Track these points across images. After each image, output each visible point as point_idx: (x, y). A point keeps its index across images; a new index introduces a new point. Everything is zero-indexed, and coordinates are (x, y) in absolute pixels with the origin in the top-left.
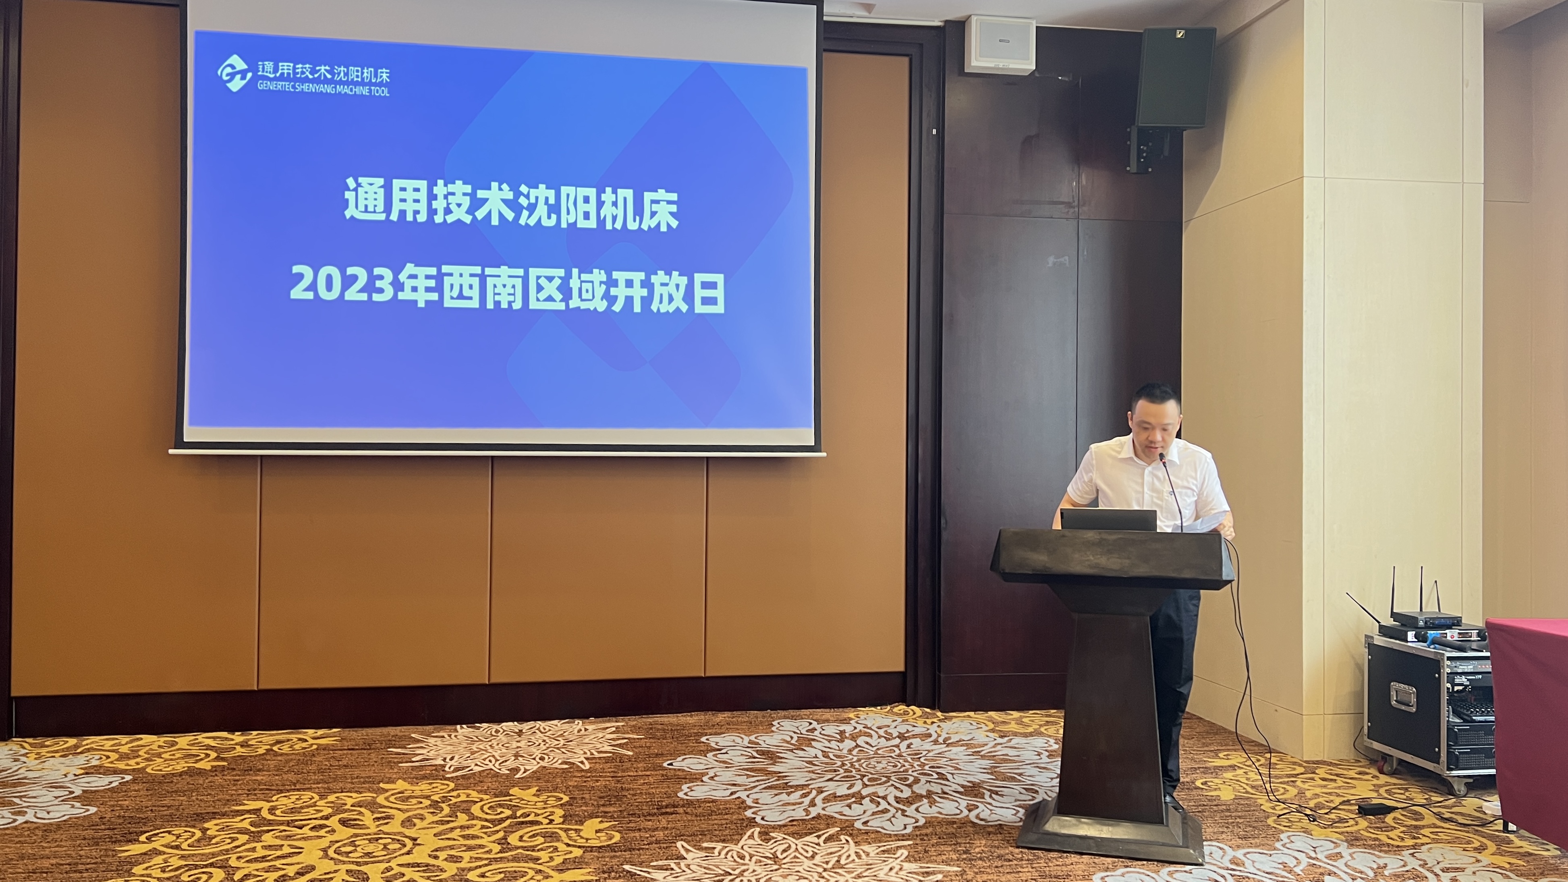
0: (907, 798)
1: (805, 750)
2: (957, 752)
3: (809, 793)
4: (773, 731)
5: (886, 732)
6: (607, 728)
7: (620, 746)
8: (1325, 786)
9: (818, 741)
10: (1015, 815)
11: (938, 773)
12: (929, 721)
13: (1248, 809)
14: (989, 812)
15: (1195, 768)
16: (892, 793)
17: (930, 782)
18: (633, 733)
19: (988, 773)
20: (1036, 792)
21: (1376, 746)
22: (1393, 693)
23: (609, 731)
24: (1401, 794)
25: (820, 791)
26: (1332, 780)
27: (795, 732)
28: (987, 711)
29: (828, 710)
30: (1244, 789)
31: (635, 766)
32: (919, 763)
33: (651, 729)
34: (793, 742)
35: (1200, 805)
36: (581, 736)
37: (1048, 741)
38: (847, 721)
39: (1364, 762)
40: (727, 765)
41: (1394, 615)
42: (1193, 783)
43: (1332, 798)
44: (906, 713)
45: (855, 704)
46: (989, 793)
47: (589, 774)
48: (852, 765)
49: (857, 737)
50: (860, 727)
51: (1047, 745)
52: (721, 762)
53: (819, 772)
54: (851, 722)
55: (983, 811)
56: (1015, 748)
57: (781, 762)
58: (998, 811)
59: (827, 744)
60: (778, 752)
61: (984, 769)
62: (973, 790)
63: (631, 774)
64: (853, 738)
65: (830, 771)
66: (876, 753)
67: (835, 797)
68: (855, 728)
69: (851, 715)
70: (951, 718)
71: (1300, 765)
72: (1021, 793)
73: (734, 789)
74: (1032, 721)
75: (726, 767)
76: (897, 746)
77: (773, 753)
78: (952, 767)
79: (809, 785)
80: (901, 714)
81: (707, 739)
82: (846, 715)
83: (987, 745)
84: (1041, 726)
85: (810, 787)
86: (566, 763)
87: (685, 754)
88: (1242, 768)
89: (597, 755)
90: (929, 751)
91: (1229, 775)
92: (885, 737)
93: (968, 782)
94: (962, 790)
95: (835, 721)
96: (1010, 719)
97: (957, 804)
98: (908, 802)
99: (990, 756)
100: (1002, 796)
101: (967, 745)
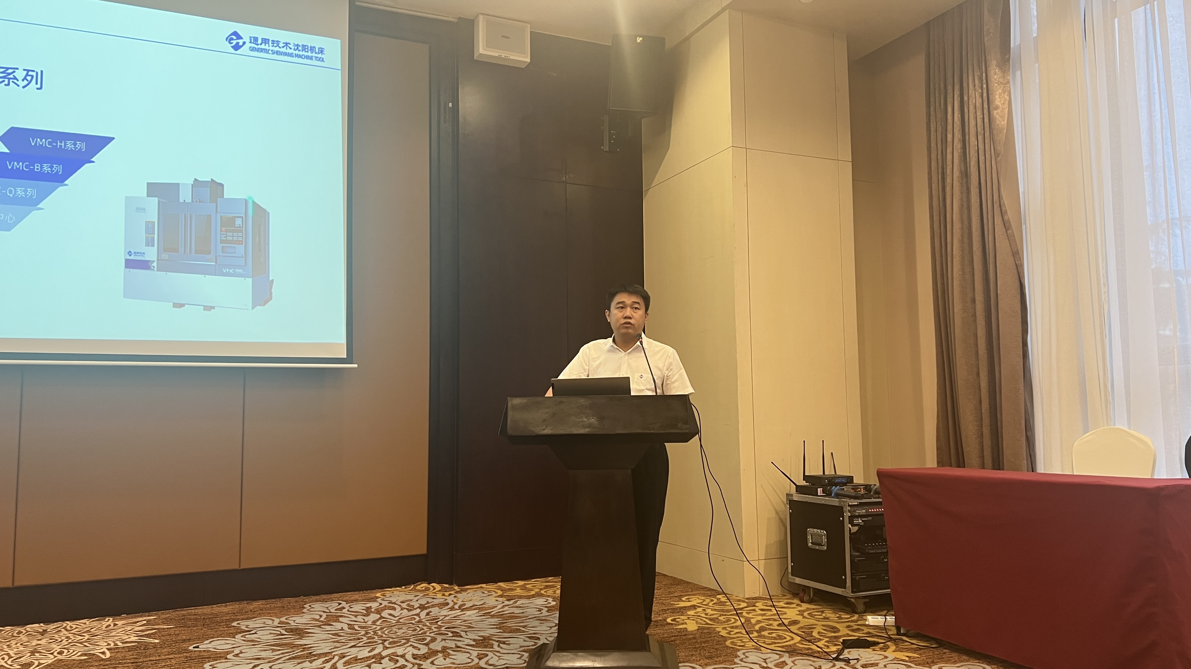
0: (424, 654)
1: (332, 625)
2: (471, 615)
3: (331, 659)
4: (304, 613)
5: (408, 605)
6: (138, 622)
7: (147, 636)
8: (764, 615)
9: (345, 617)
10: (520, 658)
11: (452, 632)
12: (447, 594)
13: (710, 636)
14: (497, 658)
15: (665, 610)
16: (410, 652)
17: (445, 640)
18: (163, 623)
19: (497, 628)
20: (538, 639)
21: (798, 580)
22: (809, 537)
23: (138, 624)
24: (820, 615)
25: (342, 656)
26: (768, 610)
27: (324, 612)
28: (496, 582)
29: (357, 593)
30: (704, 621)
31: (159, 651)
32: (436, 626)
33: (183, 619)
34: (322, 619)
35: (672, 636)
36: (107, 631)
37: (548, 600)
38: (374, 599)
39: (788, 596)
40: (254, 643)
41: (806, 478)
42: (665, 620)
43: (771, 622)
44: (427, 589)
45: (382, 586)
46: (498, 643)
47: (109, 662)
48: (375, 633)
49: (382, 610)
50: (385, 603)
51: (546, 603)
52: (248, 641)
53: (343, 641)
54: (377, 600)
55: (492, 658)
56: (520, 607)
57: (308, 636)
58: (506, 657)
59: (355, 619)
60: (306, 629)
61: (494, 625)
62: (484, 642)
63: (154, 658)
64: (378, 611)
65: (354, 639)
66: (398, 621)
67: (357, 660)
68: (381, 604)
69: (378, 595)
70: (467, 590)
71: (744, 602)
72: (525, 641)
73: (258, 662)
74: (534, 586)
75: (253, 645)
76: (418, 615)
77: (301, 630)
78: (465, 626)
79: (332, 652)
80: (423, 591)
81: (238, 624)
82: (373, 595)
83: (496, 607)
84: (541, 589)
85: (333, 654)
86: (85, 655)
87: (213, 638)
88: (701, 607)
89: (120, 645)
90: (446, 616)
91: (691, 613)
92: (407, 609)
93: (479, 636)
94: (474, 643)
95: (363, 600)
96: (516, 587)
97: (469, 655)
98: (425, 657)
99: (499, 615)
100: (509, 644)
101: (479, 608)
